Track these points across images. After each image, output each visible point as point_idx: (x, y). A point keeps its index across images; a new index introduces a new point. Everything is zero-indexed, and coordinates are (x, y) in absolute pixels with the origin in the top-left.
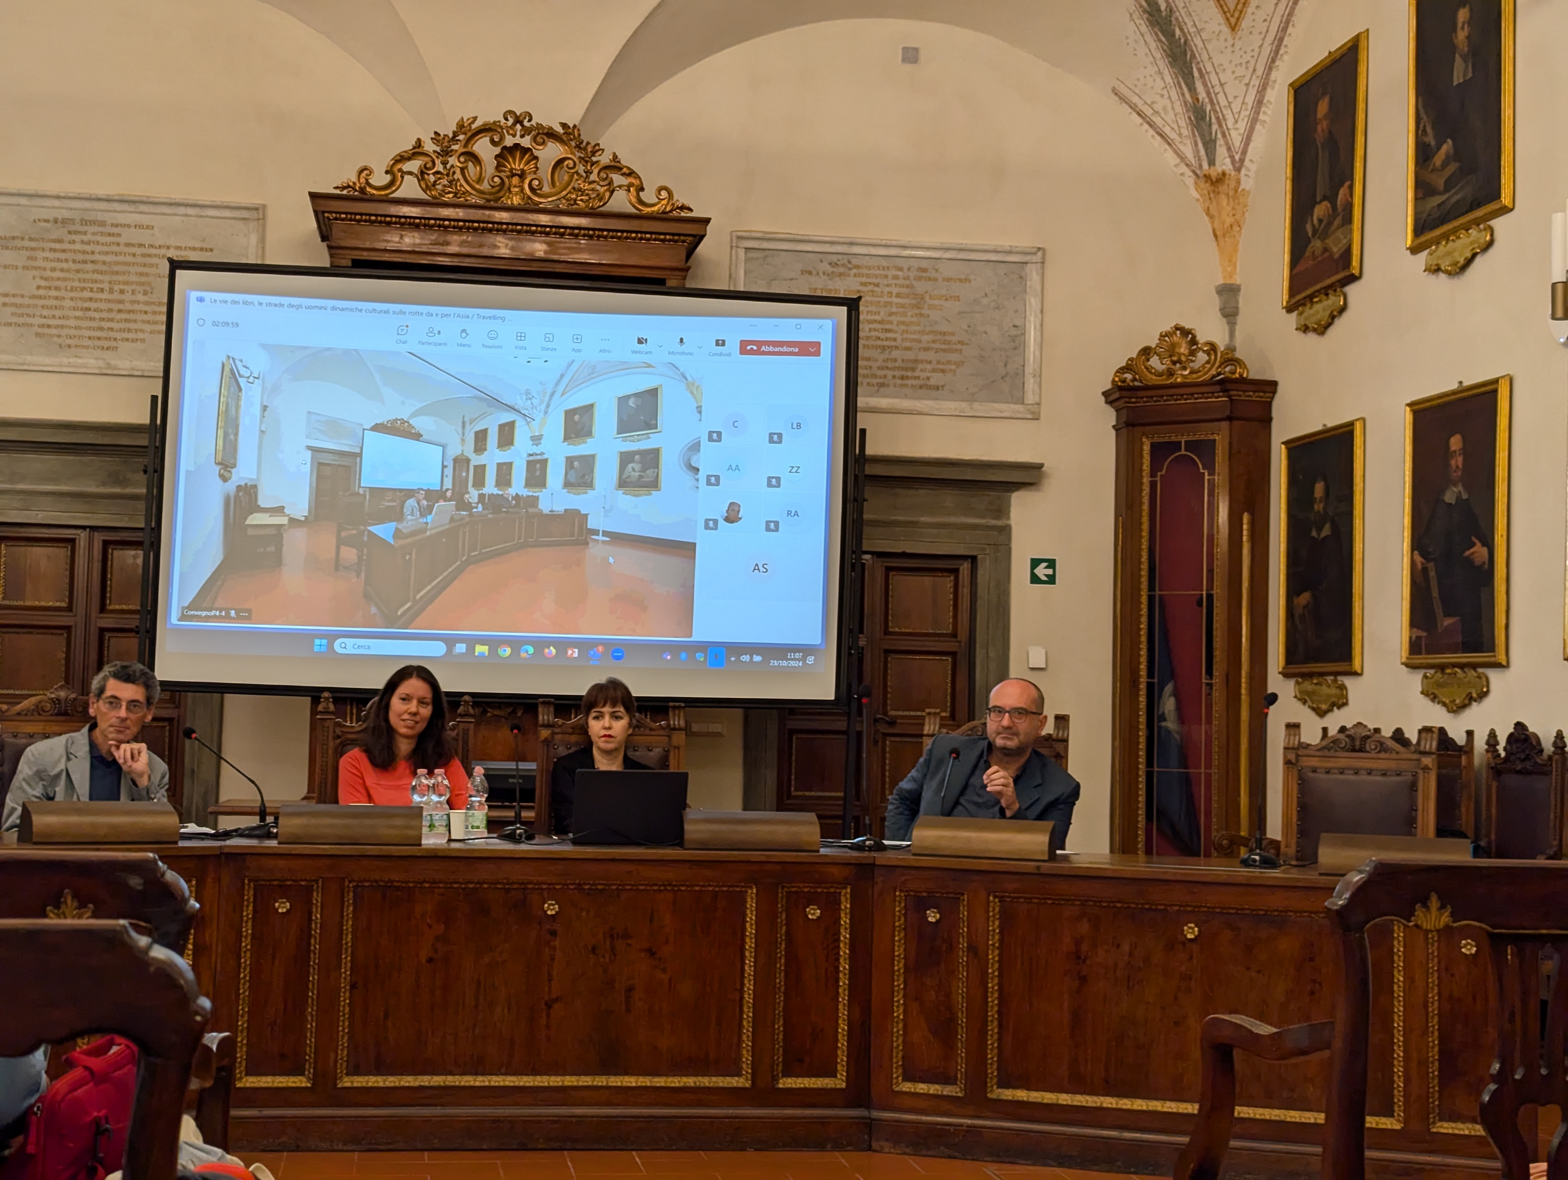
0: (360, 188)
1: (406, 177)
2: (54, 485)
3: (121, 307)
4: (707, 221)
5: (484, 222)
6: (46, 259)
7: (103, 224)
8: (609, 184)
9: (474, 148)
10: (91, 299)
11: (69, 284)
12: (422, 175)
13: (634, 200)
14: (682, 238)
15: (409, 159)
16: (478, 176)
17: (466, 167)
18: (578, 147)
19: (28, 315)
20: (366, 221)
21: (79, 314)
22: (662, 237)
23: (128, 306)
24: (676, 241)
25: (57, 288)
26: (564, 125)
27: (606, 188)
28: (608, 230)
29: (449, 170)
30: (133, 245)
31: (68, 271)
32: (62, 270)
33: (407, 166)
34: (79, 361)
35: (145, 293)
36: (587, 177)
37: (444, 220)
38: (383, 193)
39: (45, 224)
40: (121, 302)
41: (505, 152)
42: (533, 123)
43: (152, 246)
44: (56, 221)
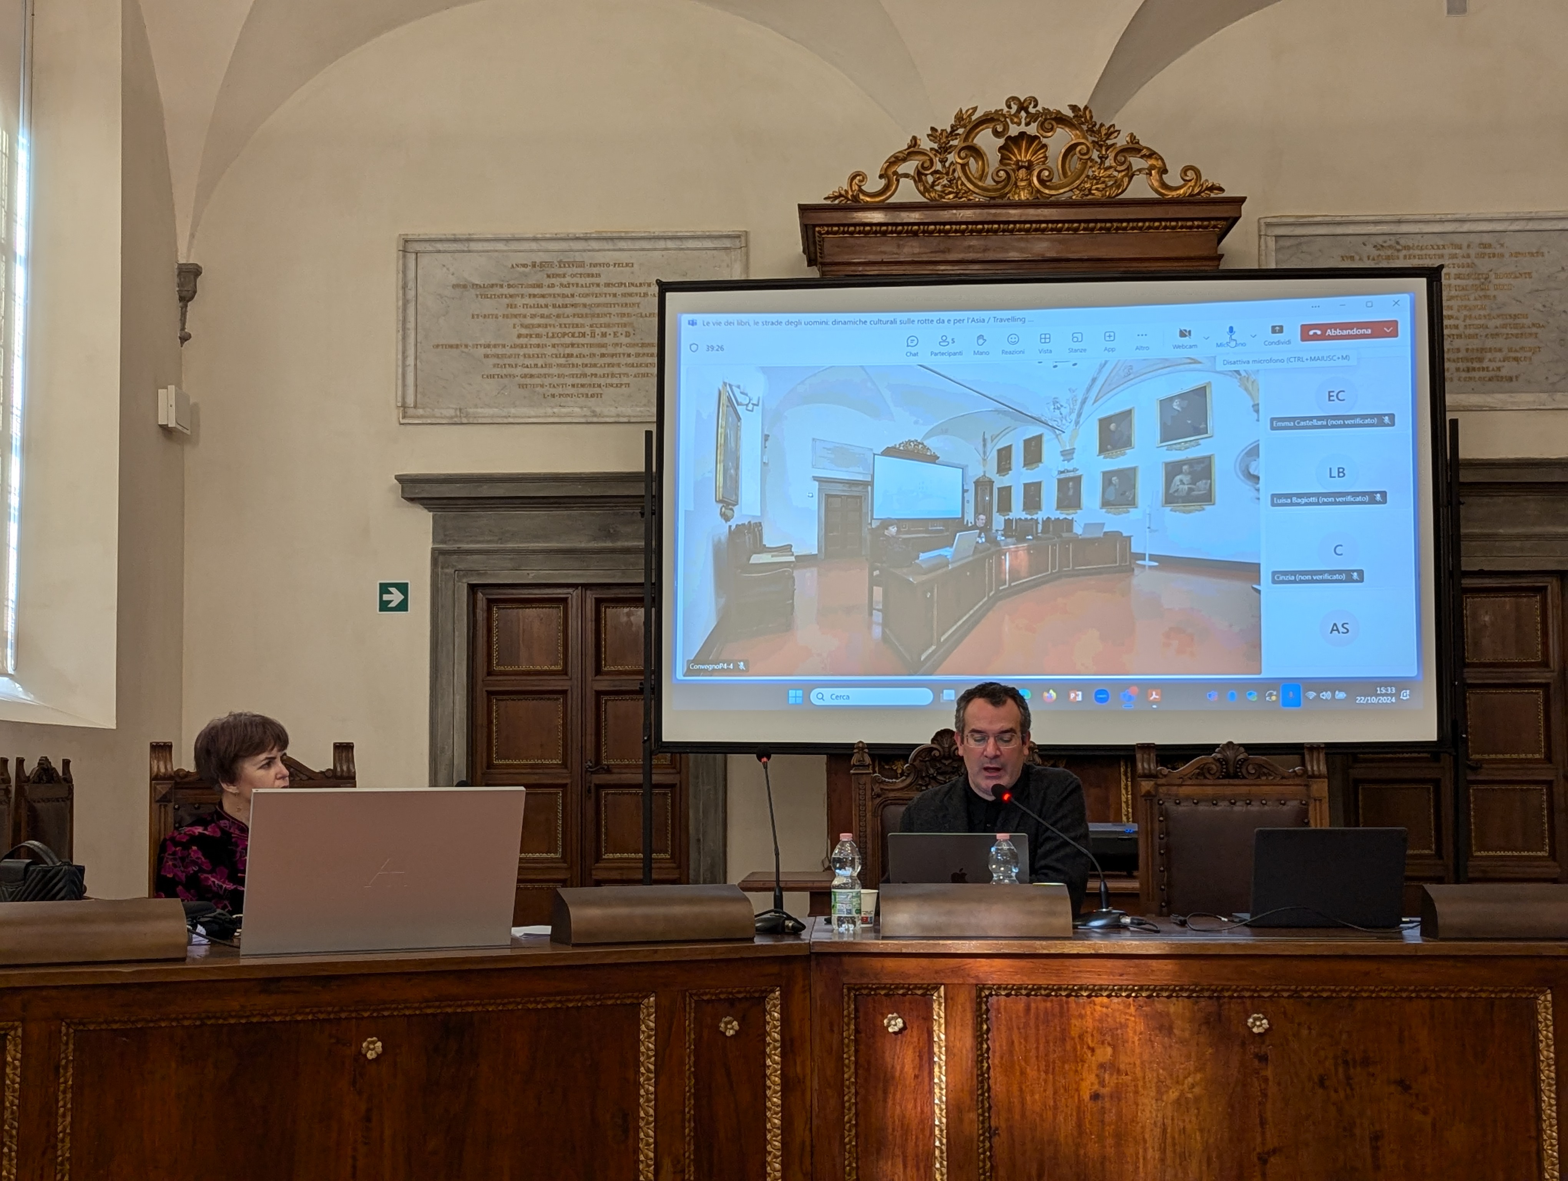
0: (852, 196)
1: (902, 180)
2: (544, 542)
3: (603, 350)
4: (1243, 200)
5: (988, 223)
6: (525, 306)
7: (581, 264)
8: (1128, 169)
9: (975, 141)
10: (573, 345)
11: (551, 330)
12: (919, 176)
13: (1156, 184)
14: (1213, 223)
15: (904, 160)
16: (980, 173)
17: (967, 164)
18: (1091, 131)
19: (510, 366)
20: (859, 232)
21: (562, 361)
22: (1189, 223)
23: (611, 350)
24: (1206, 227)
25: (538, 336)
26: (1074, 108)
27: (1123, 173)
28: (1128, 221)
29: (949, 168)
30: (613, 285)
31: (549, 317)
32: (542, 316)
33: (902, 169)
34: (564, 410)
35: (628, 335)
36: (1102, 162)
37: (945, 224)
38: (877, 199)
39: (524, 269)
40: (603, 346)
41: (1009, 143)
42: (1039, 108)
43: (633, 284)
44: (534, 265)
